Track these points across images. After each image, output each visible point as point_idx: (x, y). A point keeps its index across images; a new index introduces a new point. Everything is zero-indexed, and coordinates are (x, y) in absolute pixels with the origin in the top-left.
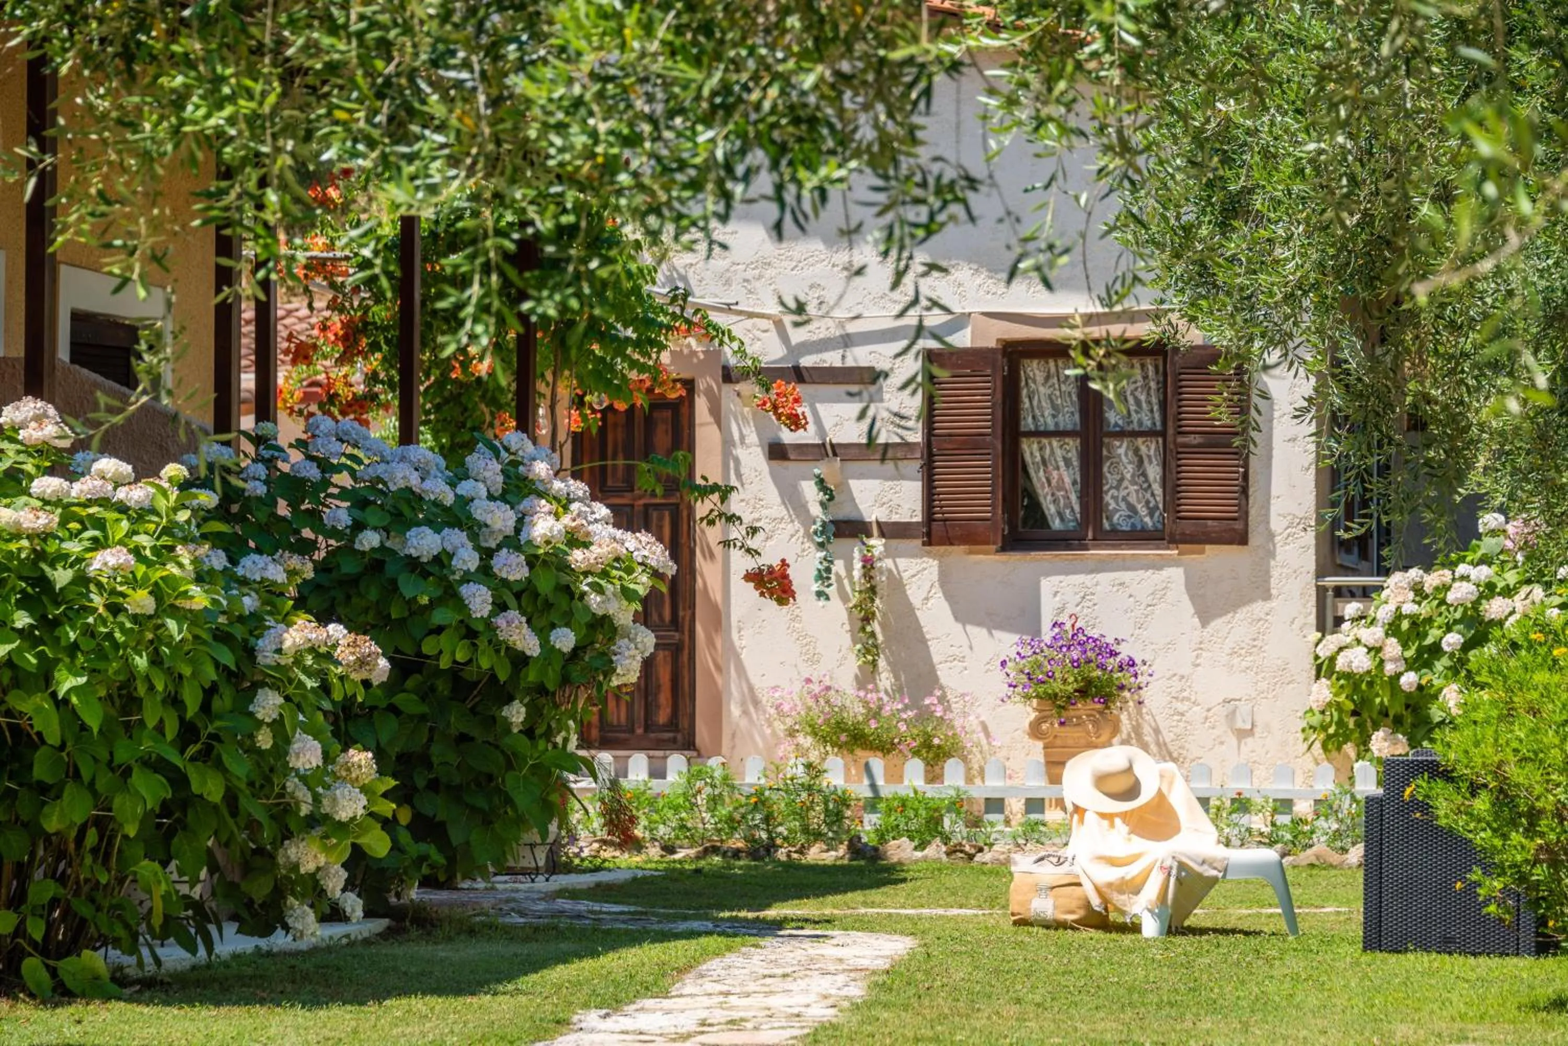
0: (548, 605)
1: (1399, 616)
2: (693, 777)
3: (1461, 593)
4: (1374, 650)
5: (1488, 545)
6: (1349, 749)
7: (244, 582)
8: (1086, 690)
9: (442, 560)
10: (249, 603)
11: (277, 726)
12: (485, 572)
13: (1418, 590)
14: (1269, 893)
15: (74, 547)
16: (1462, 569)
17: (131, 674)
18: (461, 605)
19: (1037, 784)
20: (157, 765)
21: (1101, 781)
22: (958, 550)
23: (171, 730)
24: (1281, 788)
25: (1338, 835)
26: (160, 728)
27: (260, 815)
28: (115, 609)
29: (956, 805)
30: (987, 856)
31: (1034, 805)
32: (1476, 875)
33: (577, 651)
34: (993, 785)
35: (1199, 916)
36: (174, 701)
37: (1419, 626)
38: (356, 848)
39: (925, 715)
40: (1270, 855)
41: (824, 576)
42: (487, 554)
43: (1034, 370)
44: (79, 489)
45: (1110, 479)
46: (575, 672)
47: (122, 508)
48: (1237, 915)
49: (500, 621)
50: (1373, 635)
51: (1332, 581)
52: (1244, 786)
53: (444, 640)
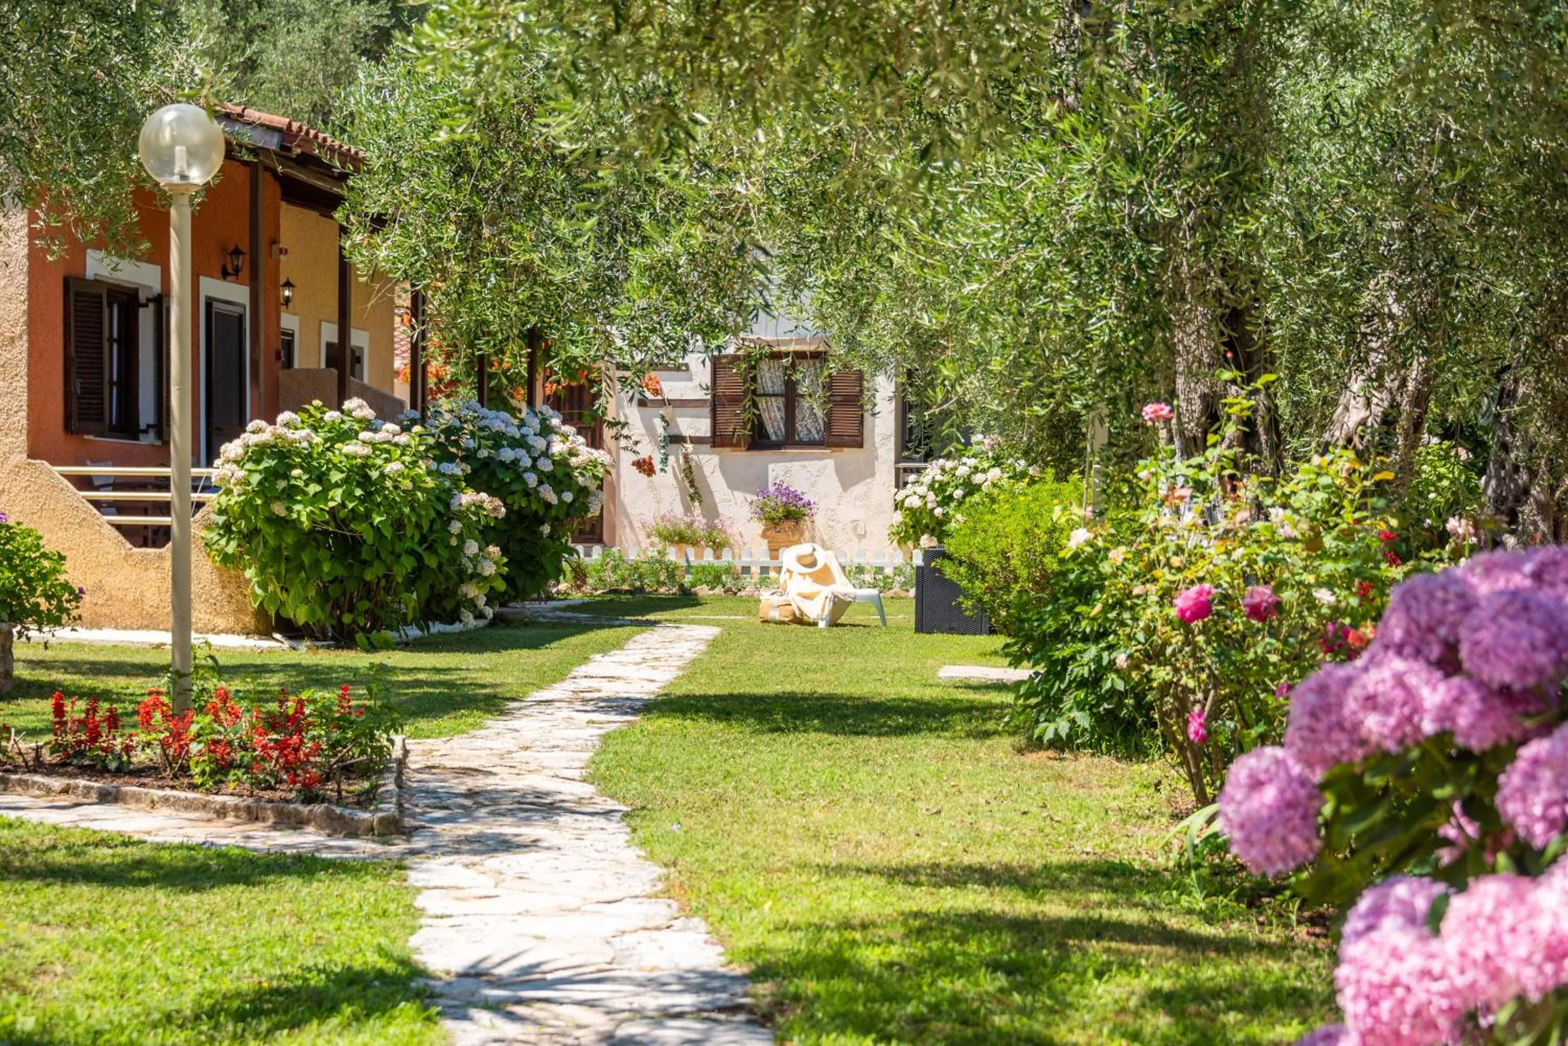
0: (560, 482)
1: (934, 481)
2: (605, 555)
3: (962, 471)
4: (923, 497)
5: (975, 448)
6: (910, 544)
7: (444, 475)
8: (788, 516)
9: (515, 462)
10: (447, 484)
11: (460, 537)
12: (534, 468)
13: (943, 470)
14: (873, 609)
15: (379, 462)
16: (964, 460)
17: (402, 513)
18: (525, 483)
19: (766, 560)
20: (411, 552)
21: (800, 559)
22: (727, 451)
23: (417, 538)
24: (878, 562)
25: (905, 584)
26: (412, 537)
27: (453, 574)
28: (396, 488)
29: (728, 570)
30: (742, 593)
31: (765, 570)
32: (961, 599)
33: (574, 501)
34: (745, 560)
35: (843, 620)
36: (418, 526)
37: (943, 486)
38: (492, 588)
39: (714, 528)
40: (875, 592)
41: (665, 461)
42: (535, 460)
43: (764, 365)
44: (379, 437)
45: (799, 416)
46: (572, 511)
47: (396, 445)
48: (859, 619)
49: (541, 489)
50: (922, 490)
51: (902, 465)
52: (862, 561)
53: (516, 497)
